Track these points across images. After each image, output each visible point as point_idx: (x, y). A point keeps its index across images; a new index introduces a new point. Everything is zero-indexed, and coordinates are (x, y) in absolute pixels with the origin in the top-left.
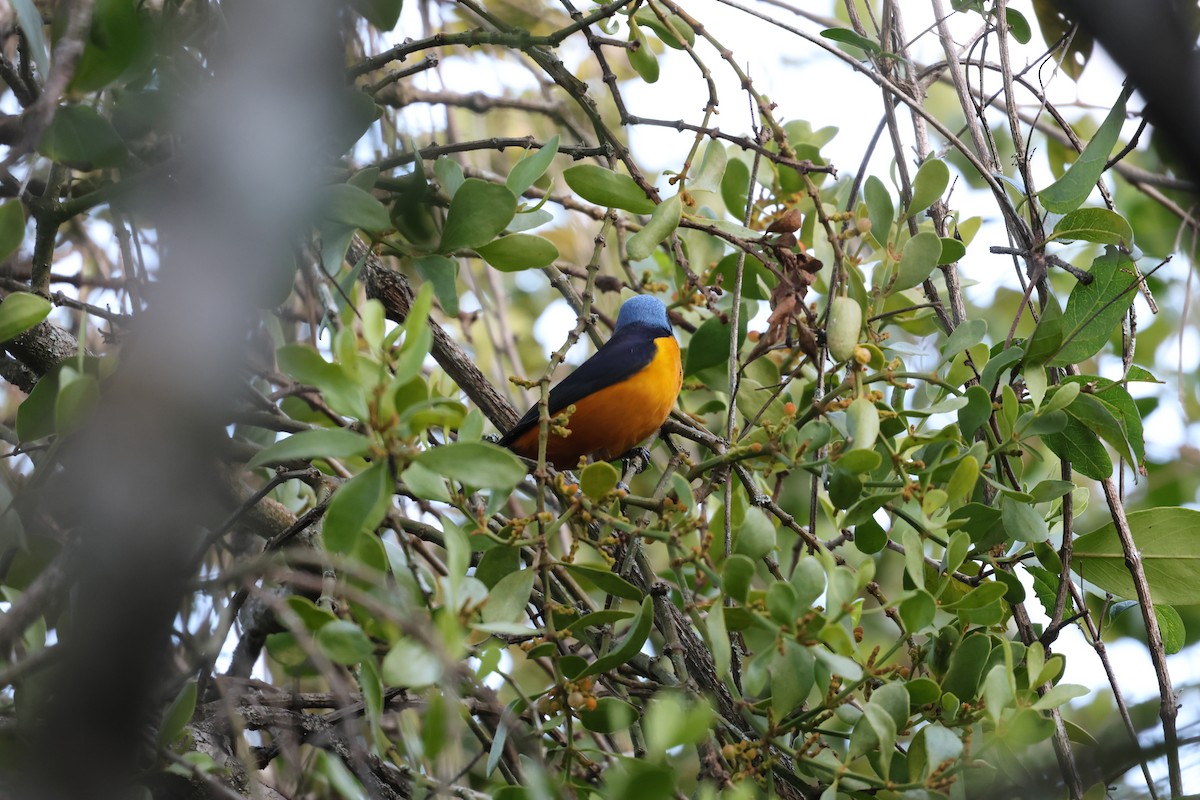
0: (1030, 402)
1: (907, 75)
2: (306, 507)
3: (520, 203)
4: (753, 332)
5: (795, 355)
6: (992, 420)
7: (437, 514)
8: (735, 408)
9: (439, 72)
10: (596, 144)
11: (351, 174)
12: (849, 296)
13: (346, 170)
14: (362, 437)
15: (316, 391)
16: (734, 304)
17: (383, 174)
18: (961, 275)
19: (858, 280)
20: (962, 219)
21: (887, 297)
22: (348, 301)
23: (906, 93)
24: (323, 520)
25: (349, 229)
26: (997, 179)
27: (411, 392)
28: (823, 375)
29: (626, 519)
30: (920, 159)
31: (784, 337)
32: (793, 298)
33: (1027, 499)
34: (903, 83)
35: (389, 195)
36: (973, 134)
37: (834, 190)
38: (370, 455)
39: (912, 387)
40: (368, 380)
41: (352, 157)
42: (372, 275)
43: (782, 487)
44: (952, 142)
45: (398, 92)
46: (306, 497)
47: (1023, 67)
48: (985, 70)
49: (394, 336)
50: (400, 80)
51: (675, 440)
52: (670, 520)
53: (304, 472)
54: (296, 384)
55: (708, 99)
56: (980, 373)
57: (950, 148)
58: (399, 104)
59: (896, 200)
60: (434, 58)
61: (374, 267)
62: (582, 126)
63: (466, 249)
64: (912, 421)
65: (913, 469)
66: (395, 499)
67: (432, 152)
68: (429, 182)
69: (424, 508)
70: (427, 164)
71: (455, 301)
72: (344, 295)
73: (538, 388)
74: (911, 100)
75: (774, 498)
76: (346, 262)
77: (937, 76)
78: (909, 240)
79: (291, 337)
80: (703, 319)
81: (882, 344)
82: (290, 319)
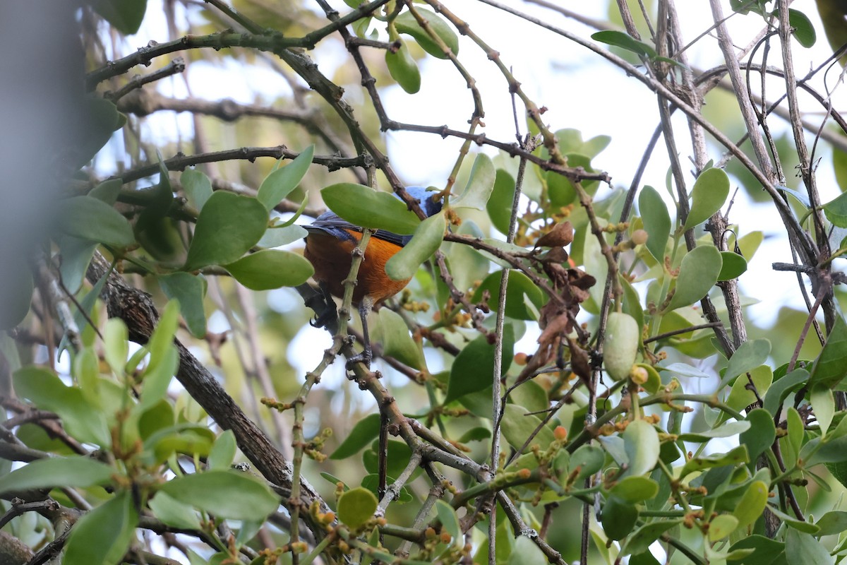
0: (817, 429)
1: (684, 80)
2: (44, 541)
3: (272, 218)
4: (520, 355)
5: (565, 378)
6: (775, 447)
7: (183, 549)
8: (499, 435)
9: (185, 78)
10: (352, 153)
11: (91, 186)
12: (624, 312)
13: (88, 182)
14: (103, 466)
15: (55, 417)
16: (498, 325)
17: (126, 186)
18: (742, 293)
19: (632, 296)
20: (742, 234)
21: (663, 315)
22: (89, 321)
23: (683, 99)
24: (61, 555)
25: (89, 244)
26: (781, 192)
27: (157, 417)
28: (595, 400)
29: (386, 550)
30: (698, 169)
31: (555, 357)
32: (564, 316)
33: (812, 530)
34: (679, 89)
35: (132, 208)
36: (754, 143)
37: (606, 203)
38: (113, 484)
39: (691, 410)
40: (110, 404)
41: (93, 168)
42: (114, 294)
43: (551, 520)
44: (732, 152)
45: (142, 99)
46: (44, 531)
47: (807, 72)
48: (767, 75)
49: (138, 358)
50: (145, 87)
51: (436, 469)
52: (433, 550)
53: (41, 504)
54: (33, 410)
55: (473, 110)
56: (763, 397)
57: (730, 158)
58: (142, 113)
59: (673, 213)
60: (181, 62)
61: (116, 286)
62: (338, 135)
63: (214, 266)
64: (690, 447)
65: (694, 497)
66: (139, 533)
67: (179, 163)
68: (175, 196)
69: (170, 543)
70: (174, 176)
71: (203, 322)
72: (84, 314)
73: (292, 410)
74: (688, 107)
75: (542, 531)
76: (86, 280)
77: (716, 82)
78: (687, 255)
79: (27, 359)
80: (466, 340)
81: (659, 365)
82: (27, 341)
